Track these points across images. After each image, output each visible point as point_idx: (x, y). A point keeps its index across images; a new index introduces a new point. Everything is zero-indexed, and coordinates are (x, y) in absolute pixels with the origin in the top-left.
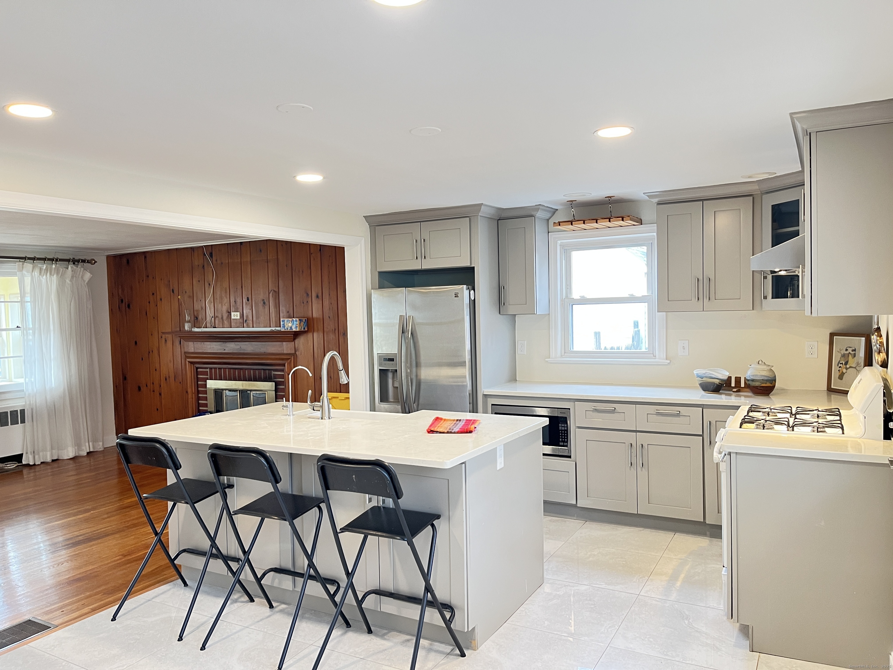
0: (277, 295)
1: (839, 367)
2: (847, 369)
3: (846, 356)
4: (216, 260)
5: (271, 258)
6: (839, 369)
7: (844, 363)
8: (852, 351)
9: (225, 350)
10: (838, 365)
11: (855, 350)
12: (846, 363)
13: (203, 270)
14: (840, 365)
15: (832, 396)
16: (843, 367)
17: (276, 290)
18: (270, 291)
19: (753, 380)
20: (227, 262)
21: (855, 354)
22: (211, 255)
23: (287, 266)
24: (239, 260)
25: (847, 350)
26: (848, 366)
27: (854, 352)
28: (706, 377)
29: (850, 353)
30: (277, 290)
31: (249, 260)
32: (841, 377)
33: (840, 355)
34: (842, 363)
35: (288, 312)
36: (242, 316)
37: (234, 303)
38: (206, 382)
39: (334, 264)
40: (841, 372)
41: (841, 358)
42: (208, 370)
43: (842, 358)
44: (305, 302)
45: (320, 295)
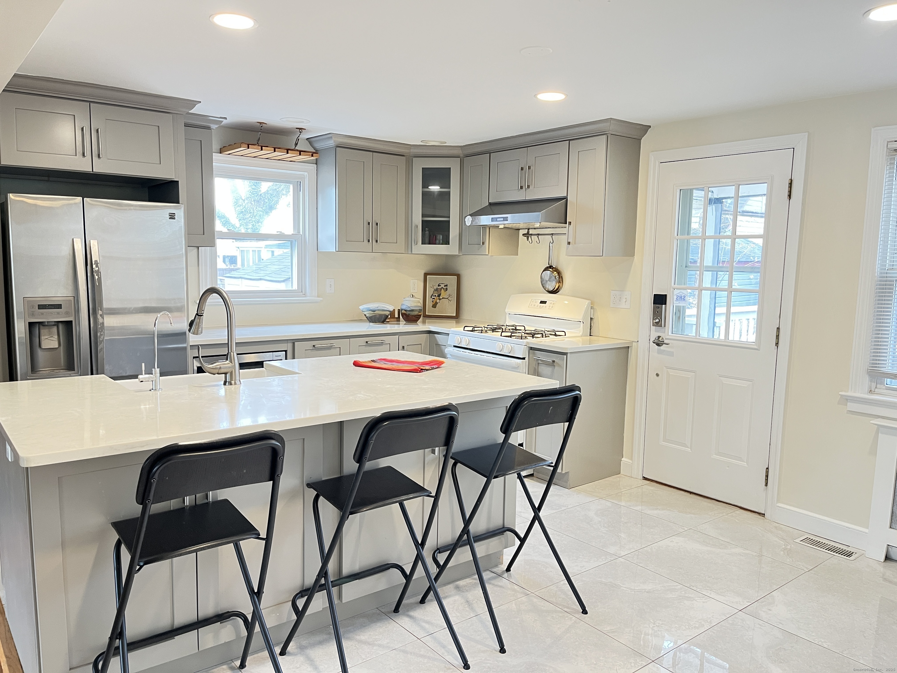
1: (433, 299)
2: (440, 299)
3: (439, 290)
6: (433, 300)
7: (437, 295)
8: (445, 286)
10: (431, 297)
11: (447, 286)
12: (439, 296)
14: (433, 297)
15: (427, 321)
16: (436, 298)
19: (412, 311)
21: (447, 288)
25: (439, 286)
26: (441, 298)
27: (446, 287)
28: (378, 310)
29: (442, 288)
32: (434, 306)
33: (433, 289)
34: (436, 296)
40: (434, 302)
41: (433, 292)
43: (435, 292)
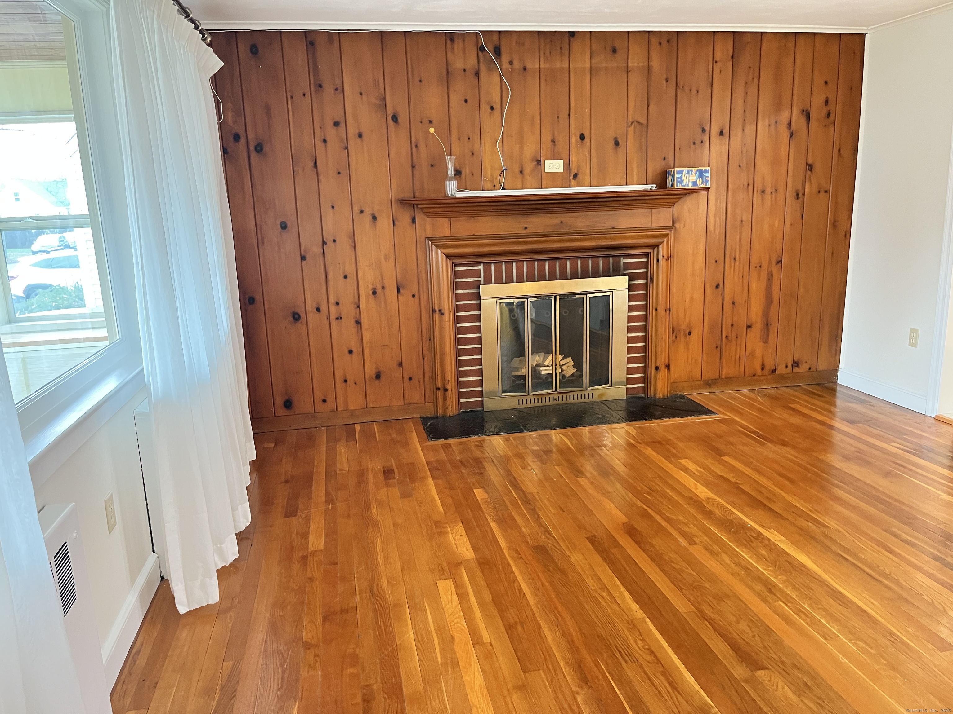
0: (645, 129)
4: (511, 63)
5: (636, 64)
9: (526, 228)
13: (477, 81)
17: (642, 121)
18: (629, 124)
20: (537, 66)
22: (498, 52)
23: (667, 81)
24: (566, 65)
30: (644, 122)
31: (588, 65)
35: (664, 159)
36: (568, 166)
37: (550, 144)
38: (479, 288)
39: (756, 80)
42: (481, 267)
44: (698, 142)
45: (726, 131)
